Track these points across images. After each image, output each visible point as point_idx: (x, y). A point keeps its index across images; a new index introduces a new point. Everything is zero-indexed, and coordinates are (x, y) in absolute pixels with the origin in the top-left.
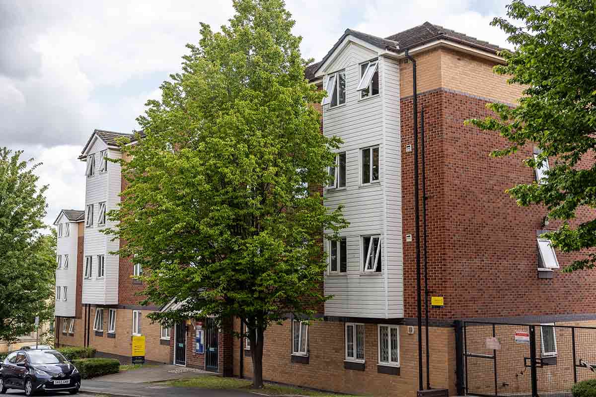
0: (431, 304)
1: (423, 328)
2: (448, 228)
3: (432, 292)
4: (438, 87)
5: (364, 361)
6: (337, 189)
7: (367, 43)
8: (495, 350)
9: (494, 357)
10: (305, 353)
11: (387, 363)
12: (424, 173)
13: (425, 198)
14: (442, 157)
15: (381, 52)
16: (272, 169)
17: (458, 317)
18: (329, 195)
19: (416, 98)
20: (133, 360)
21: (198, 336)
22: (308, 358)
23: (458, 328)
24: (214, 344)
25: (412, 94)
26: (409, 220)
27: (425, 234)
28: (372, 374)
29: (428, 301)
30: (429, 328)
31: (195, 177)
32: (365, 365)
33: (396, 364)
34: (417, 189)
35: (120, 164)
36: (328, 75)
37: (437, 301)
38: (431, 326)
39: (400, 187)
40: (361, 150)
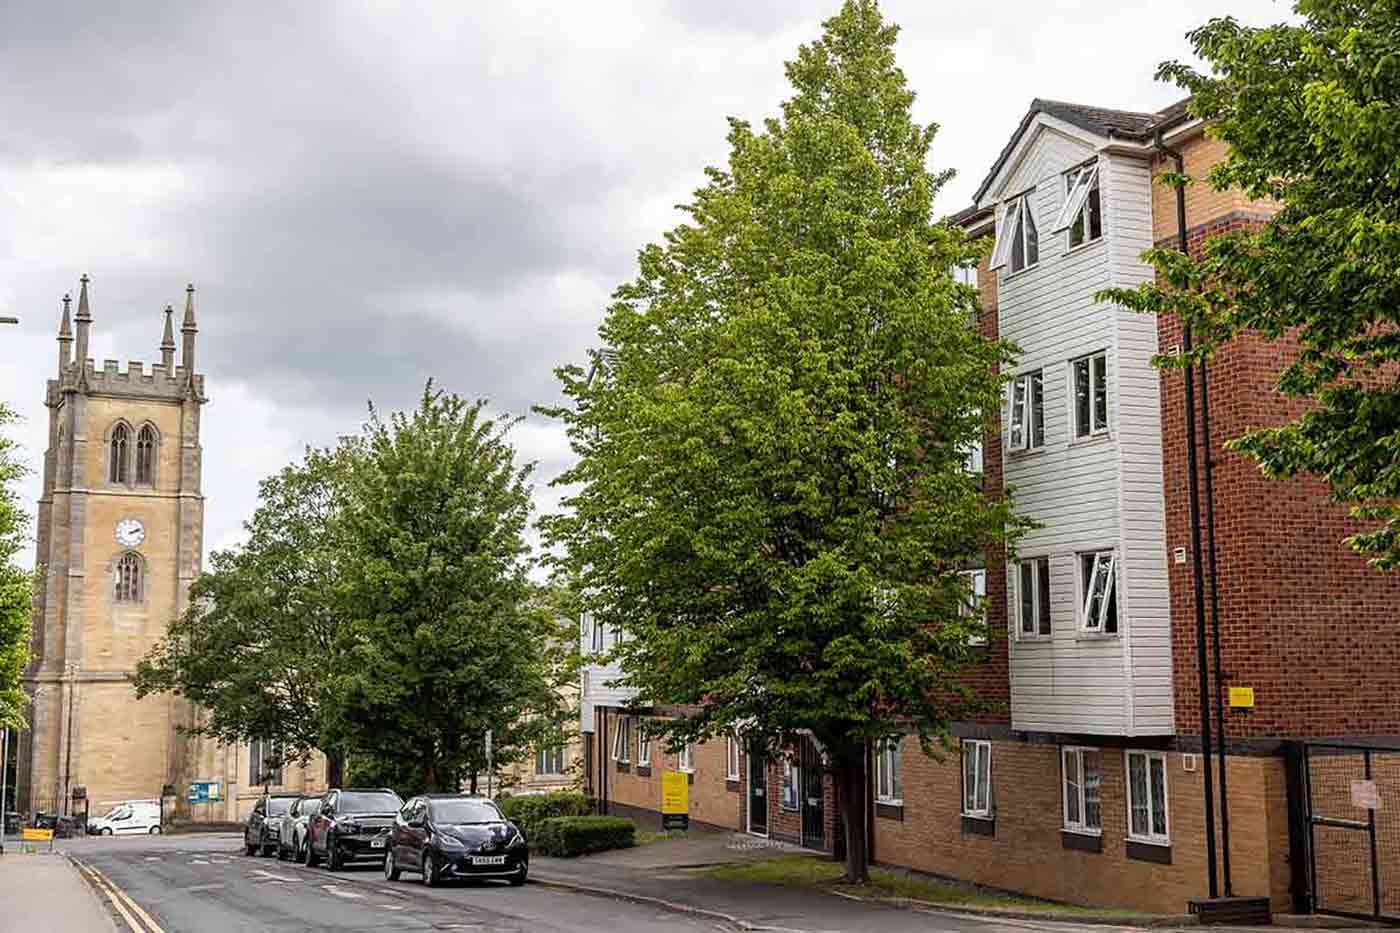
0: (1227, 702)
1: (1215, 757)
2: (1259, 530)
3: (1231, 677)
4: (1226, 212)
5: (1100, 831)
6: (1029, 452)
7: (1074, 127)
8: (1371, 812)
9: (1371, 828)
10: (985, 812)
11: (1143, 837)
12: (1206, 409)
13: (1210, 465)
14: (1241, 369)
15: (1102, 143)
16: (846, 417)
17: (1293, 734)
18: (1013, 466)
19: (1185, 239)
20: (665, 822)
21: (788, 773)
22: (993, 822)
23: (1292, 758)
24: (817, 792)
25: (1177, 232)
26: (1179, 516)
27: (1212, 544)
28: (1116, 859)
29: (1221, 696)
30: (1227, 757)
31: (683, 440)
32: (1104, 842)
33: (1162, 840)
34: (1192, 445)
35: (562, 419)
36: (1006, 202)
37: (1241, 696)
38: (1231, 754)
39: (1159, 440)
40: (1072, 364)
